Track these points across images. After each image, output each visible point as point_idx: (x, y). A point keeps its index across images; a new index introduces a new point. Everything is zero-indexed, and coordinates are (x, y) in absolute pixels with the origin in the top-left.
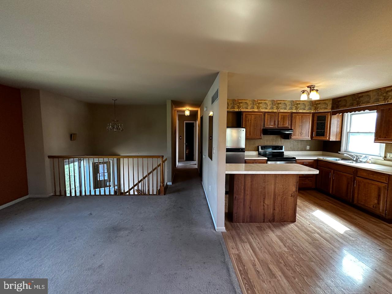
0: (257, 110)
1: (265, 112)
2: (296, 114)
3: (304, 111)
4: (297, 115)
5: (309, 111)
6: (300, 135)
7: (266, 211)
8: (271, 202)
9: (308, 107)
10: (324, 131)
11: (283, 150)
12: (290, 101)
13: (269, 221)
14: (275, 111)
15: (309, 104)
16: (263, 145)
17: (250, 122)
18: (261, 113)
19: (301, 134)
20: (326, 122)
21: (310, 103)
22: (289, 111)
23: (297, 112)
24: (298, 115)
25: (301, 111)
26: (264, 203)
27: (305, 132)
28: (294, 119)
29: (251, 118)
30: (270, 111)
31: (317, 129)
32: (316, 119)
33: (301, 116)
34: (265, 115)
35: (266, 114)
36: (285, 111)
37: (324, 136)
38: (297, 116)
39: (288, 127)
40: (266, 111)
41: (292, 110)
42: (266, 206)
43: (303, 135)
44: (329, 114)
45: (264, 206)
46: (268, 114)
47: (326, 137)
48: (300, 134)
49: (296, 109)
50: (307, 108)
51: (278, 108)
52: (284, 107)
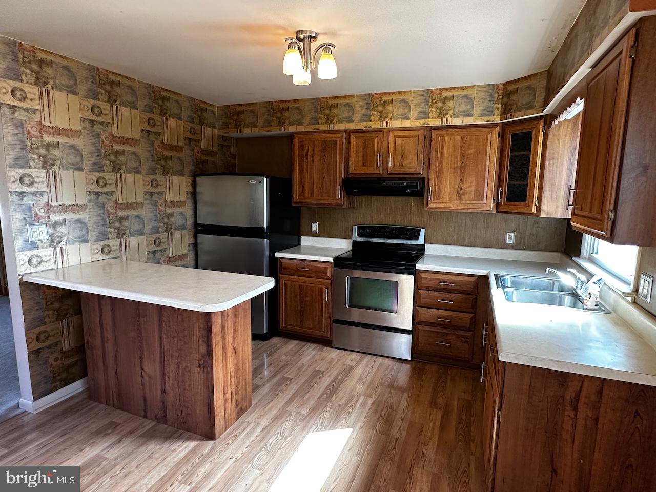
0: (324, 127)
1: (348, 132)
2: (444, 132)
3: (469, 121)
4: (448, 135)
5: (486, 118)
6: (455, 196)
7: (147, 390)
9: (483, 106)
10: (525, 182)
11: (421, 241)
12: (422, 93)
13: (156, 417)
14: (376, 125)
15: (483, 95)
17: (310, 159)
18: (339, 135)
19: (458, 193)
20: (532, 153)
21: (488, 91)
22: (418, 124)
23: (444, 124)
24: (452, 135)
25: (456, 121)
26: (142, 368)
27: (473, 188)
28: (436, 148)
29: (314, 150)
30: (361, 126)
31: (511, 178)
32: (508, 144)
33: (459, 138)
34: (348, 140)
35: (352, 137)
36: (407, 124)
37: (525, 201)
38: (447, 138)
39: (418, 171)
40: (351, 126)
41: (426, 121)
42: (146, 378)
43: (466, 197)
44: (542, 123)
45: (142, 376)
46: (358, 135)
47: (530, 206)
48: (455, 195)
49: (442, 114)
50: (477, 110)
51: (383, 117)
52: (401, 111)
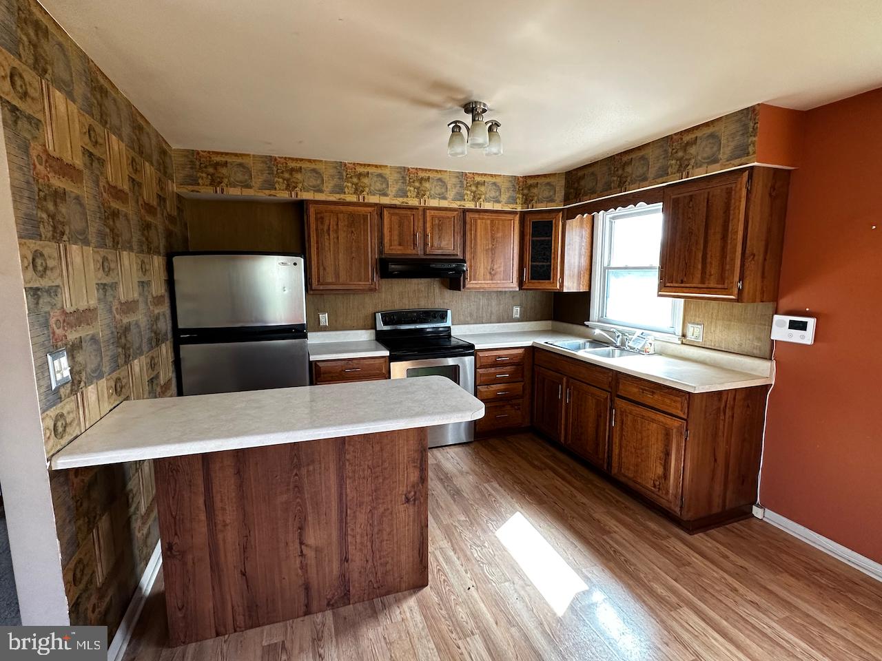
0: (353, 198)
1: (381, 208)
2: (476, 216)
3: (498, 207)
4: (480, 219)
5: (511, 206)
6: (488, 276)
7: (312, 572)
8: (330, 535)
9: (508, 195)
10: (548, 263)
11: (448, 323)
12: (457, 175)
13: (328, 605)
14: (413, 202)
15: (509, 185)
16: (389, 307)
17: (332, 235)
18: (370, 209)
19: (490, 273)
20: (553, 239)
21: (510, 181)
22: (455, 205)
23: (478, 207)
24: (483, 219)
25: (488, 206)
26: (301, 543)
27: (502, 269)
28: (471, 230)
29: (337, 225)
30: (398, 201)
31: (533, 259)
32: (529, 230)
33: (489, 222)
34: (381, 216)
35: (386, 213)
36: (444, 204)
37: (549, 279)
38: (479, 221)
39: (455, 253)
40: (385, 200)
41: (462, 203)
43: (497, 277)
44: (561, 214)
45: (302, 554)
46: (392, 211)
47: (554, 283)
48: (488, 274)
49: (476, 198)
50: (504, 198)
51: (420, 194)
52: (438, 190)
